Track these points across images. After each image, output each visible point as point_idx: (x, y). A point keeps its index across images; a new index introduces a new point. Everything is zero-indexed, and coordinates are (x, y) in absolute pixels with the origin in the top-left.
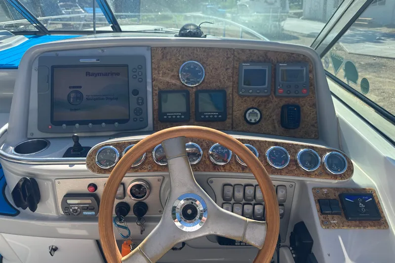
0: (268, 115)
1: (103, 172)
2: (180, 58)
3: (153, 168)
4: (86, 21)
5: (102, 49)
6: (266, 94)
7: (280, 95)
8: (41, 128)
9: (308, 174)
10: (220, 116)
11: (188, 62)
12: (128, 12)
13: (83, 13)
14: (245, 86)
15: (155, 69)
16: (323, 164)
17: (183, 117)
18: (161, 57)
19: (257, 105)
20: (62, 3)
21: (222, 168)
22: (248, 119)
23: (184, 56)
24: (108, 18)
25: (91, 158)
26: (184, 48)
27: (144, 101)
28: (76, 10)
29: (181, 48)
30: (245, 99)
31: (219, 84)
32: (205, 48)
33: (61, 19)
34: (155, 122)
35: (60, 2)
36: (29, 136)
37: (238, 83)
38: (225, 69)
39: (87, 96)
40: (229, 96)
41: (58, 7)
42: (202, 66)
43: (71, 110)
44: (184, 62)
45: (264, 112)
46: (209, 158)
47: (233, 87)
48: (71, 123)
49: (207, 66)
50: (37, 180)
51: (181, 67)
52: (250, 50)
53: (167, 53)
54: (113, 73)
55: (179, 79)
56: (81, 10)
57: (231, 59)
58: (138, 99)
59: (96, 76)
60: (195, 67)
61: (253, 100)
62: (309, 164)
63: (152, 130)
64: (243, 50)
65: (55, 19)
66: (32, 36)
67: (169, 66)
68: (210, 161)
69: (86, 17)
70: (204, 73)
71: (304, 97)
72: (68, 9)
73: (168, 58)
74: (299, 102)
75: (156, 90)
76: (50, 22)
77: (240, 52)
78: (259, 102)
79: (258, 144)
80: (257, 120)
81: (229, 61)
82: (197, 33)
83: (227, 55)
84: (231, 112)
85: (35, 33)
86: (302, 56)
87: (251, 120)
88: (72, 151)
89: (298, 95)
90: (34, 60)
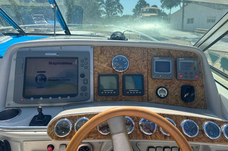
0: (172, 92)
1: (60, 139)
2: (112, 53)
3: (97, 136)
4: (48, 28)
5: (60, 47)
6: (171, 78)
7: (181, 79)
8: (15, 100)
9: (212, 141)
10: (140, 93)
11: (118, 56)
12: (75, 24)
13: (47, 23)
14: (157, 72)
15: (96, 60)
16: (222, 133)
17: (114, 92)
18: (100, 52)
19: (165, 85)
20: (35, 18)
21: (149, 137)
22: (159, 95)
23: (115, 52)
24: (63, 27)
25: (51, 128)
26: (115, 47)
27: (87, 82)
28: (42, 22)
29: (113, 47)
30: (157, 81)
31: (138, 71)
32: (129, 47)
33: (34, 27)
34: (95, 95)
35: (33, 17)
36: (7, 106)
37: (151, 70)
38: (142, 61)
39: (49, 78)
40: (145, 79)
41: (32, 20)
42: (127, 59)
43: (38, 88)
44: (115, 56)
45: (169, 90)
46: (139, 129)
47: (148, 72)
48: (37, 97)
49: (130, 58)
50: (9, 141)
51: (113, 60)
52: (158, 49)
53: (104, 50)
54: (68, 63)
55: (111, 67)
56: (46, 22)
57: (146, 55)
58: (84, 80)
59: (56, 65)
60: (122, 59)
61: (162, 82)
62: (212, 133)
63: (93, 101)
64: (154, 49)
65: (30, 26)
66: (15, 36)
67: (105, 58)
68: (141, 131)
69: (49, 25)
70: (128, 63)
71: (196, 80)
72: (38, 21)
73: (105, 53)
74: (193, 84)
75: (96, 74)
76: (27, 28)
77: (152, 50)
78: (166, 83)
79: (174, 117)
80: (165, 95)
81: (145, 56)
82: (122, 37)
83: (143, 52)
84: (147, 90)
85: (17, 34)
86: (193, 54)
87: (161, 95)
88: (36, 119)
89: (192, 79)
90: (14, 53)
